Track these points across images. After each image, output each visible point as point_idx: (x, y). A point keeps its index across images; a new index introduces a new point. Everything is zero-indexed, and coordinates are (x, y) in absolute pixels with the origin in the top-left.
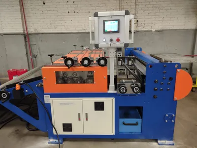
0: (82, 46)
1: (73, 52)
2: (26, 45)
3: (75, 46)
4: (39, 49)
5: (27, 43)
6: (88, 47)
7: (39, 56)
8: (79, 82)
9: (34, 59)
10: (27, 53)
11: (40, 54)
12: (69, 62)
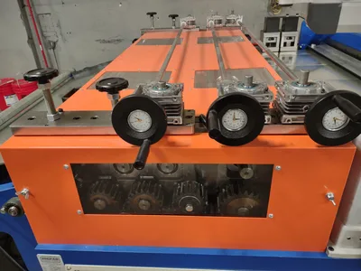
0: (174, 17)
1: (147, 36)
2: (24, 16)
3: (152, 14)
4: (59, 26)
5: (27, 9)
6: (191, 19)
7: (60, 44)
8: (189, 208)
9: (51, 51)
10: (30, 38)
11: (65, 40)
12: (141, 121)
